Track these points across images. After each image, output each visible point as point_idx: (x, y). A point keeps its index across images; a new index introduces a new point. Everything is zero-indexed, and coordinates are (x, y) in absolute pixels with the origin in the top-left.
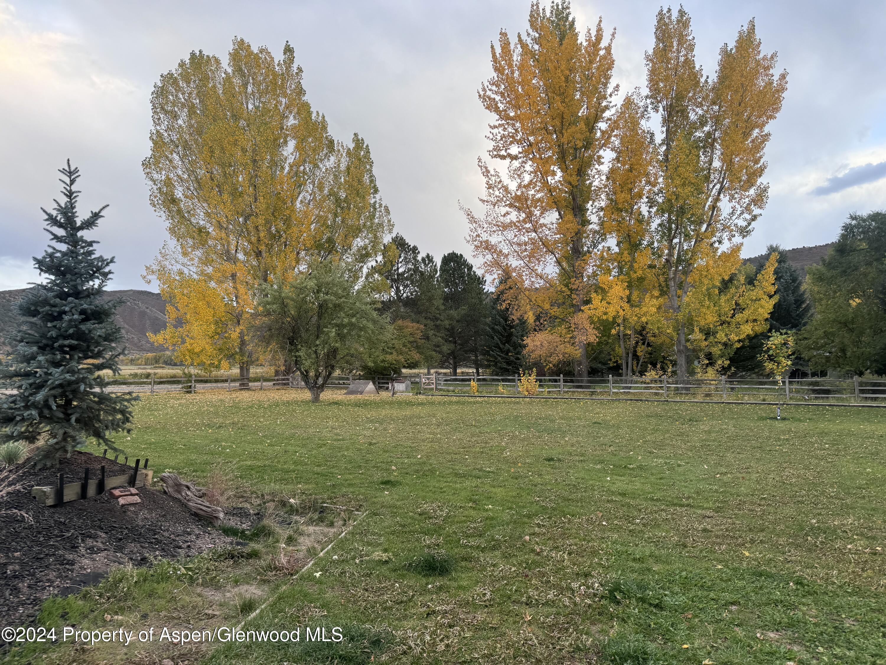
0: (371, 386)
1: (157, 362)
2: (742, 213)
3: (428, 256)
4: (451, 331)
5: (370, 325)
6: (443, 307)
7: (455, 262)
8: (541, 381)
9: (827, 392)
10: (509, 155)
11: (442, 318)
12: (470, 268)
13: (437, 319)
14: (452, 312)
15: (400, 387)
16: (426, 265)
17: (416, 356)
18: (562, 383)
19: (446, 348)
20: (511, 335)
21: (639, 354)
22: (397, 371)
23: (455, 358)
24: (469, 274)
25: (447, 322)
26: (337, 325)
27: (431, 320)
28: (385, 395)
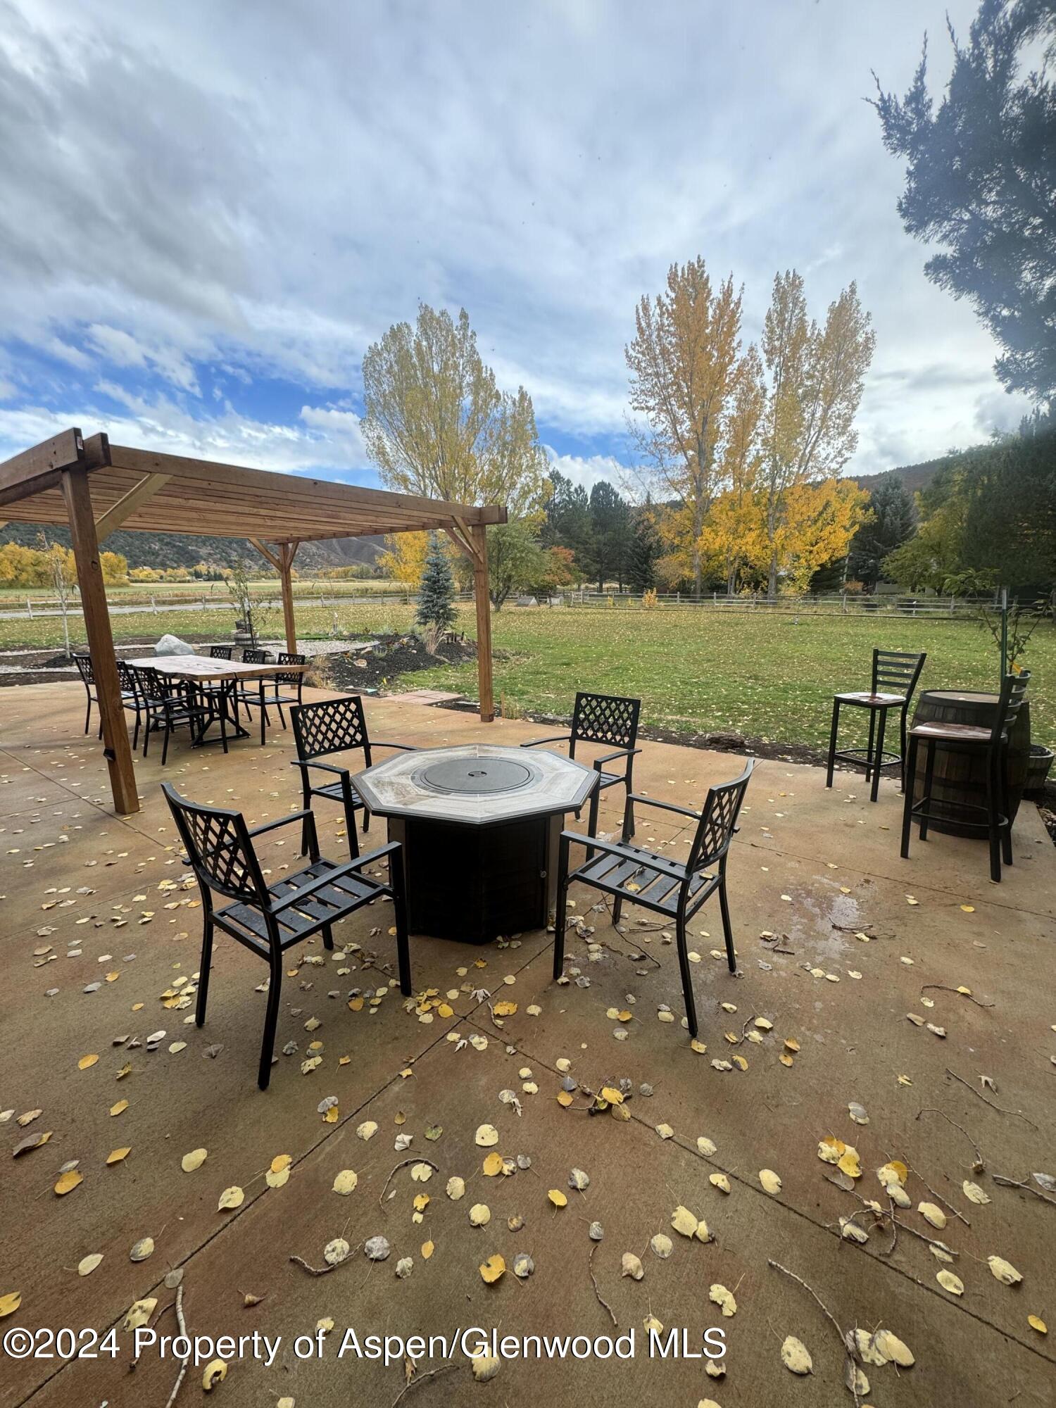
0: (534, 601)
1: (346, 575)
2: (835, 457)
3: (580, 487)
4: (599, 553)
5: (535, 558)
6: (591, 532)
7: (603, 490)
8: (659, 597)
9: (875, 606)
10: (647, 408)
11: (591, 541)
12: (617, 496)
13: (587, 543)
14: (600, 537)
15: (555, 601)
16: (578, 495)
17: (568, 576)
18: (678, 599)
19: (594, 568)
20: (648, 556)
21: (742, 575)
22: (553, 588)
23: (601, 576)
24: (615, 502)
25: (595, 546)
26: (512, 559)
27: (583, 544)
28: (543, 607)
